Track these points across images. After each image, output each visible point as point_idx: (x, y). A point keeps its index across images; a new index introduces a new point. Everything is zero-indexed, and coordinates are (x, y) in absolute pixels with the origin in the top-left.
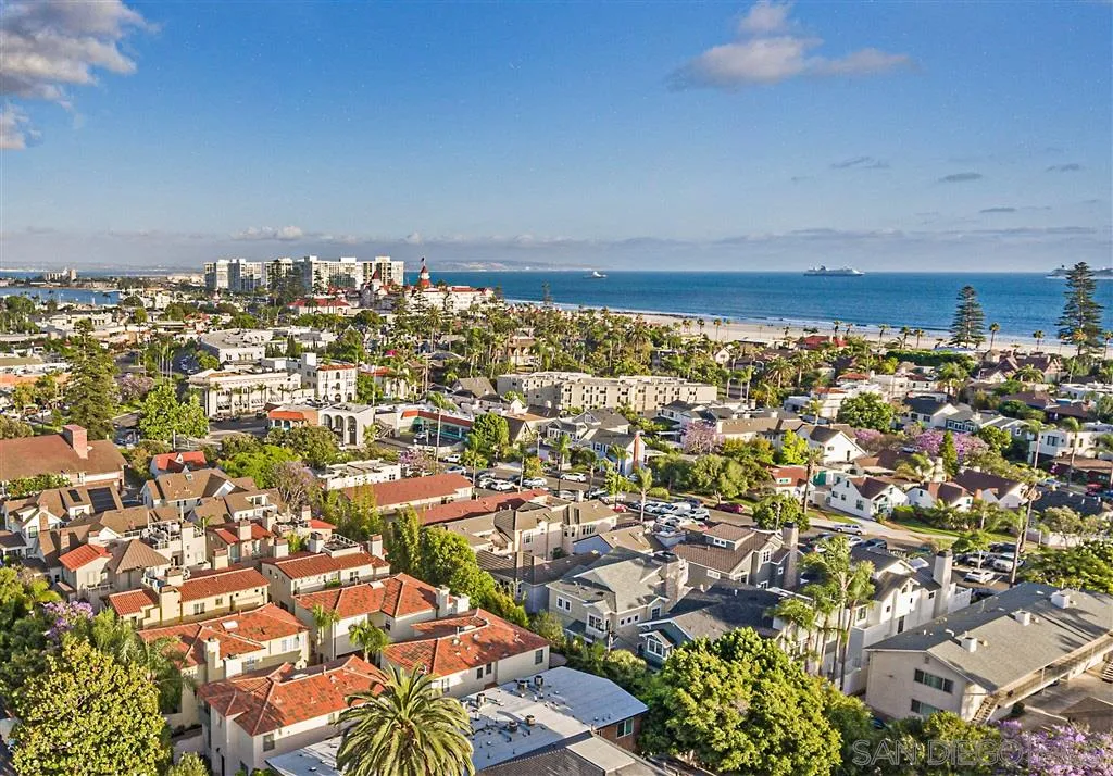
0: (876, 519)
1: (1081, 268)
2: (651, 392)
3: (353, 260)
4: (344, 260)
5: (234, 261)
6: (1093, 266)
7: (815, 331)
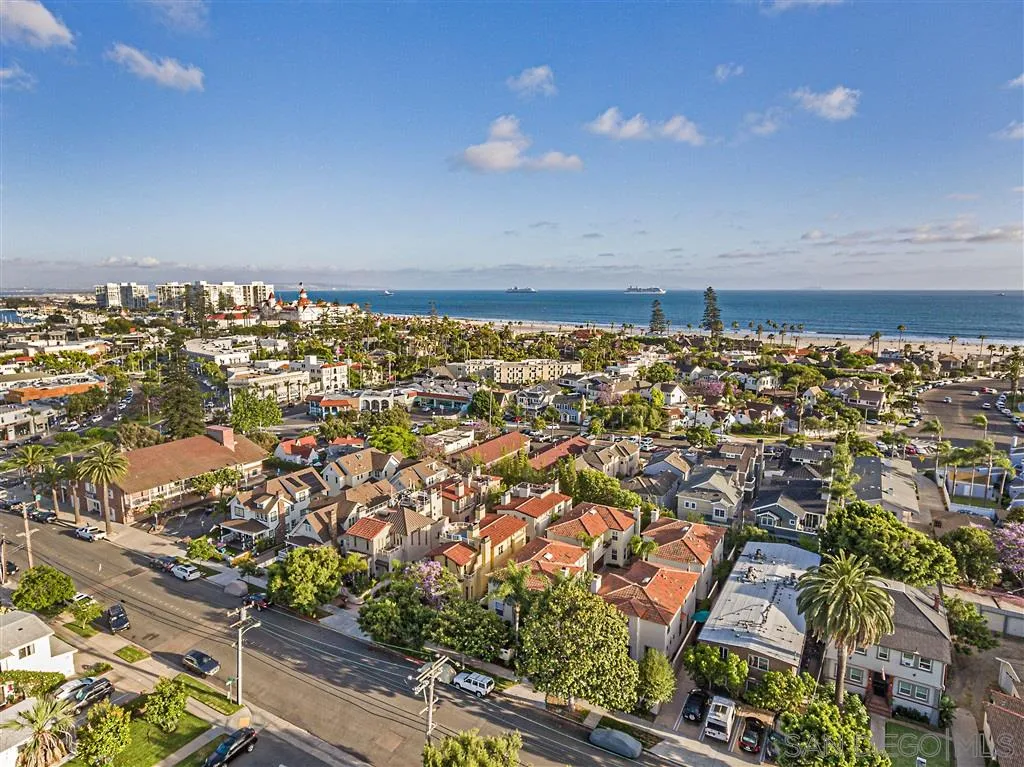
0: (726, 432)
1: (710, 289)
2: (546, 369)
3: (232, 284)
4: (225, 284)
5: (125, 284)
6: (714, 288)
7: (581, 327)
